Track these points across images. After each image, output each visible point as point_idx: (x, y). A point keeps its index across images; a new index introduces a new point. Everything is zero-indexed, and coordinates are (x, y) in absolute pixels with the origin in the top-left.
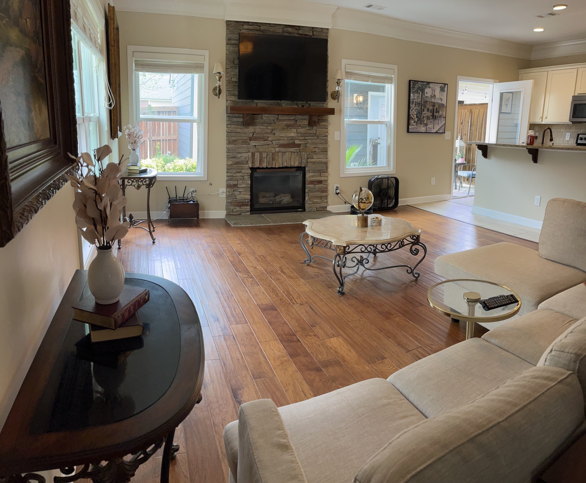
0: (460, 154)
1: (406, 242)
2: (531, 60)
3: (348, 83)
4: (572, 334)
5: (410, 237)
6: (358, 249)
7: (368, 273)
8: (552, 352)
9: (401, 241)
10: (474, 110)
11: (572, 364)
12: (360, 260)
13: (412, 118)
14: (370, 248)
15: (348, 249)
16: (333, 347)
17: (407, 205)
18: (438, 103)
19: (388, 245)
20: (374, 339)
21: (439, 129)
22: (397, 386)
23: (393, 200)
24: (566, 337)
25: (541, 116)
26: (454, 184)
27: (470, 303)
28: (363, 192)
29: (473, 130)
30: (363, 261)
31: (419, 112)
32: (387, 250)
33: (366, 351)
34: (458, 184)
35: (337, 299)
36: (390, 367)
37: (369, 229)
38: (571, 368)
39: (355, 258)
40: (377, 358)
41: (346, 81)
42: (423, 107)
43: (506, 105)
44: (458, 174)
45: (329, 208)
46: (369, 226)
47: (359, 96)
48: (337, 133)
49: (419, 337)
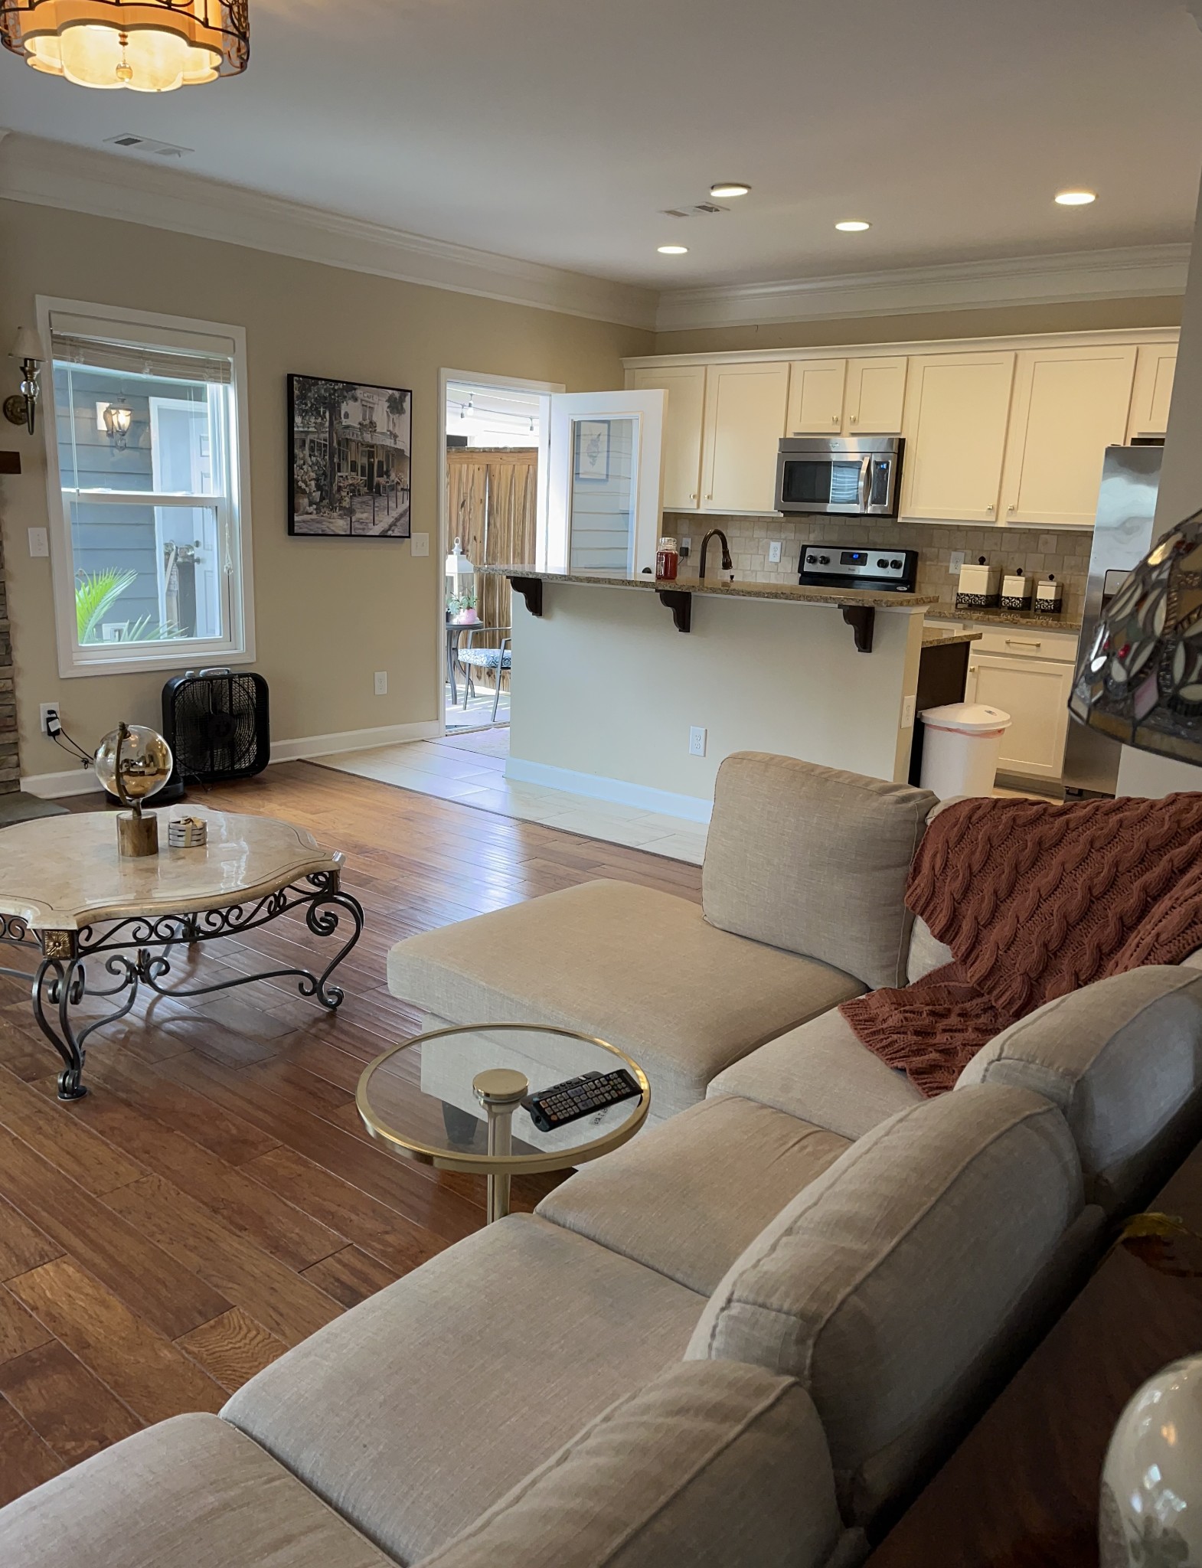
0: (461, 598)
1: (291, 896)
2: (657, 331)
3: (63, 372)
4: (790, 1238)
5: (308, 877)
6: (125, 934)
7: (169, 1006)
8: (733, 1304)
9: (275, 895)
10: (498, 466)
11: (793, 1349)
12: (140, 966)
13: (304, 492)
14: (167, 926)
15: (87, 939)
16: (40, 1304)
17: (298, 760)
18: (383, 446)
19: (228, 912)
20: (191, 1241)
21: (391, 526)
22: (257, 1431)
23: (250, 745)
24: (774, 1248)
25: (696, 493)
26: (449, 686)
27: (494, 1109)
28: (132, 738)
29: (498, 525)
30: (148, 967)
31: (324, 474)
32: (226, 928)
33: (164, 1292)
34: (461, 687)
35: (56, 1116)
36: (245, 1336)
37: (163, 861)
38: (791, 1363)
39: (120, 958)
40: (200, 1313)
41: (57, 364)
42: (336, 456)
43: (591, 456)
44: (460, 658)
45: (27, 785)
46: (164, 850)
47: (117, 409)
48: (35, 534)
49: (344, 1212)
